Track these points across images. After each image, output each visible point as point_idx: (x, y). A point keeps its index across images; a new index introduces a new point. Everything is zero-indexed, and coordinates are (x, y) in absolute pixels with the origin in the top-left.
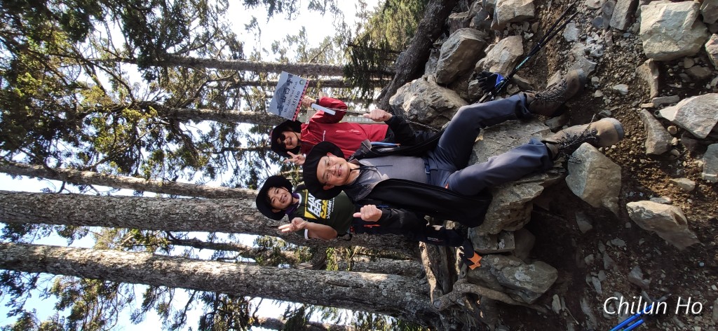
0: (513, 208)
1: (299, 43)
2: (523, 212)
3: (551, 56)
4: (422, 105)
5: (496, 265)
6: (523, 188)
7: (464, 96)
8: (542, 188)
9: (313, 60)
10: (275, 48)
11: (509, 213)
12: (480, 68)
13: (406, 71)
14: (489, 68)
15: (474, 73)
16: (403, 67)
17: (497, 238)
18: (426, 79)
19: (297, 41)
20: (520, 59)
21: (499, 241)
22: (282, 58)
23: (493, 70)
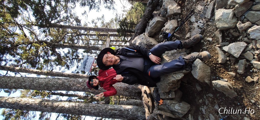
0: (173, 82)
1: (102, 20)
2: (177, 84)
3: (187, 27)
4: (142, 44)
5: (168, 103)
6: (177, 75)
7: (158, 41)
8: (183, 75)
9: (106, 27)
10: (93, 22)
11: (172, 84)
12: (163, 31)
13: (139, 31)
14: (166, 31)
15: (161, 32)
16: (138, 30)
17: (168, 93)
18: (144, 34)
19: (101, 19)
20: (176, 28)
21: (169, 95)
22: (95, 25)
23: (167, 32)
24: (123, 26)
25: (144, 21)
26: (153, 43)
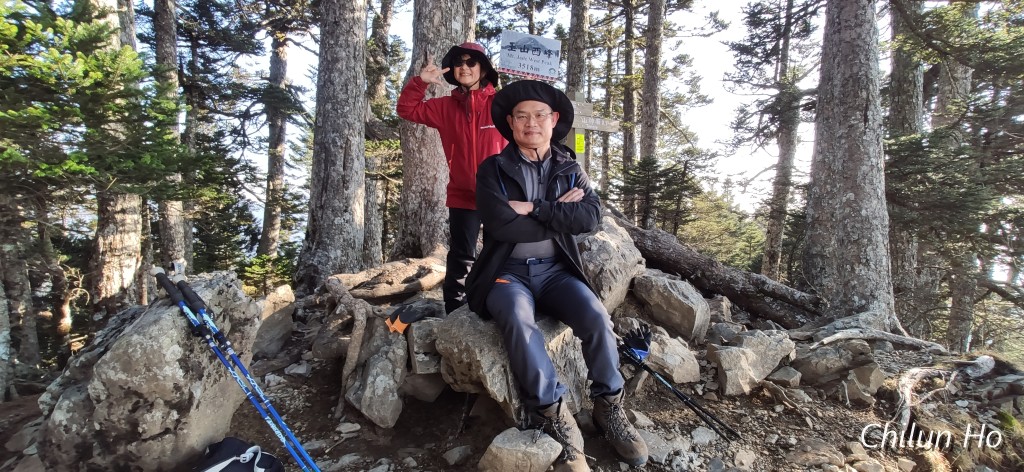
0: (472, 365)
2: (467, 379)
3: (672, 416)
4: (604, 256)
5: (394, 352)
6: (500, 377)
8: (501, 400)
11: (465, 360)
12: (656, 331)
13: (649, 243)
14: (656, 340)
15: (649, 325)
16: (655, 239)
17: (432, 352)
18: (640, 263)
21: (425, 354)
23: (653, 346)
24: (668, 183)
25: (689, 264)
26: (606, 294)
